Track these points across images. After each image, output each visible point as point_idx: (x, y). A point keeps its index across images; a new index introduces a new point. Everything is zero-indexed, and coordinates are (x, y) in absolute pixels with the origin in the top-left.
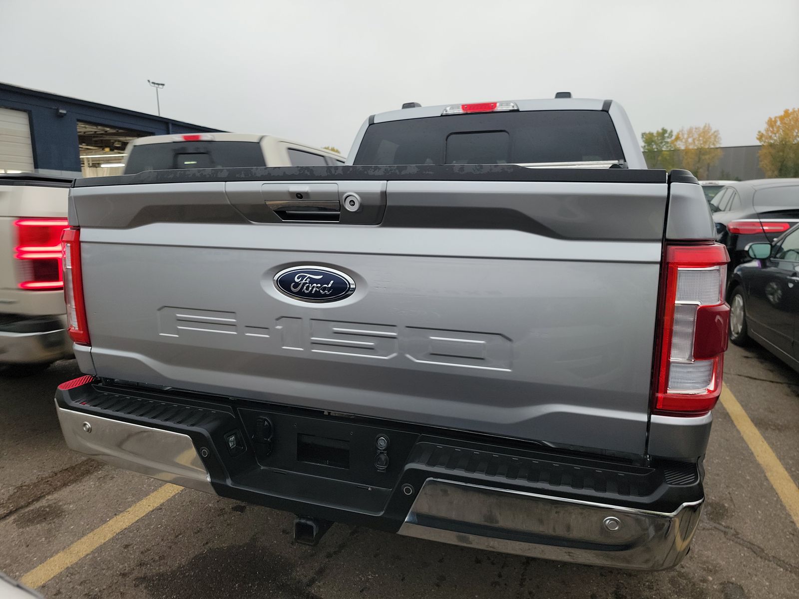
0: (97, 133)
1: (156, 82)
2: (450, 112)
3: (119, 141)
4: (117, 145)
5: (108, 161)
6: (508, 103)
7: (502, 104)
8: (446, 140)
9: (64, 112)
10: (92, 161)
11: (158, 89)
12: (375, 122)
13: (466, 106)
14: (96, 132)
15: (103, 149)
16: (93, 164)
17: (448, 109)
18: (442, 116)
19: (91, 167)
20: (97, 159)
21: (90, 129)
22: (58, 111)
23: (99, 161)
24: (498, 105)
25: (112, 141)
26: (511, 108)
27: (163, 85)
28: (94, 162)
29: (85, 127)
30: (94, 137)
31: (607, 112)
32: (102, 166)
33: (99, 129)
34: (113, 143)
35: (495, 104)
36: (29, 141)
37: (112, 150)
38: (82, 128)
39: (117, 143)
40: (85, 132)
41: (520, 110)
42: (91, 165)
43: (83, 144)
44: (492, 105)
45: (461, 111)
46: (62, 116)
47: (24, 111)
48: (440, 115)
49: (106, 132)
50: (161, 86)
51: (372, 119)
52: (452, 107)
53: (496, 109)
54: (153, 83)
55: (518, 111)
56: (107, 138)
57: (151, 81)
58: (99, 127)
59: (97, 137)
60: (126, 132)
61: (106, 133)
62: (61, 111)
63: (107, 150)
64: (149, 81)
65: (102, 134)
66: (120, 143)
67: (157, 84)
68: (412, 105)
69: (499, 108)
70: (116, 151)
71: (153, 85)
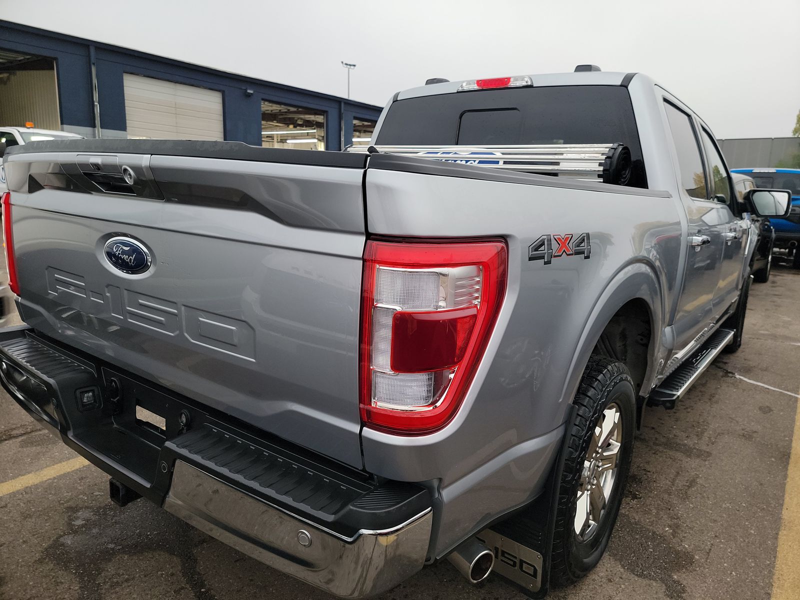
0: (282, 111)
1: (349, 63)
2: (466, 88)
3: (301, 119)
4: (300, 122)
5: (294, 137)
6: (523, 78)
7: (516, 79)
8: (461, 117)
9: (251, 92)
10: (281, 137)
11: (350, 69)
12: (398, 99)
13: (480, 82)
14: (280, 110)
15: (288, 126)
16: (281, 139)
17: (464, 84)
18: (458, 92)
19: (279, 142)
20: (285, 135)
21: (275, 108)
22: (246, 91)
23: (287, 137)
24: (512, 80)
25: (296, 119)
26: (524, 84)
27: (355, 66)
28: (282, 138)
29: (271, 106)
30: (280, 115)
31: (627, 87)
32: (288, 141)
33: (283, 108)
34: (296, 121)
35: (509, 79)
36: (222, 119)
37: (295, 127)
38: (266, 107)
39: (299, 120)
40: (272, 111)
41: (534, 86)
42: (279, 140)
43: (275, 121)
44: (506, 80)
45: (476, 87)
46: (249, 95)
47: (219, 91)
48: (456, 92)
49: (289, 110)
50: (352, 67)
51: (397, 95)
52: (469, 83)
53: (509, 84)
54: (346, 64)
55: (531, 86)
56: (291, 116)
57: (344, 63)
58: (283, 106)
59: (282, 115)
60: (304, 110)
61: (289, 112)
62: (249, 91)
63: (291, 126)
64: (342, 62)
65: (286, 112)
66: (302, 121)
67: (349, 65)
68: (435, 81)
69: (512, 84)
70: (298, 128)
71: (345, 66)
